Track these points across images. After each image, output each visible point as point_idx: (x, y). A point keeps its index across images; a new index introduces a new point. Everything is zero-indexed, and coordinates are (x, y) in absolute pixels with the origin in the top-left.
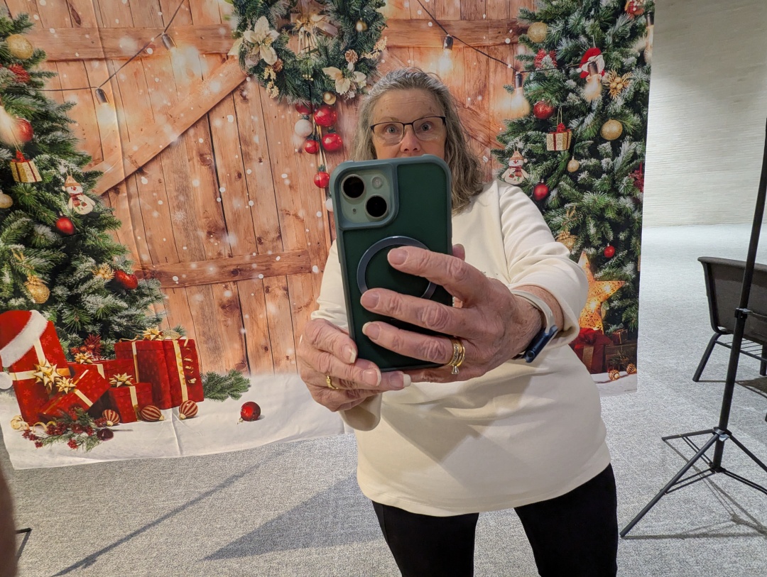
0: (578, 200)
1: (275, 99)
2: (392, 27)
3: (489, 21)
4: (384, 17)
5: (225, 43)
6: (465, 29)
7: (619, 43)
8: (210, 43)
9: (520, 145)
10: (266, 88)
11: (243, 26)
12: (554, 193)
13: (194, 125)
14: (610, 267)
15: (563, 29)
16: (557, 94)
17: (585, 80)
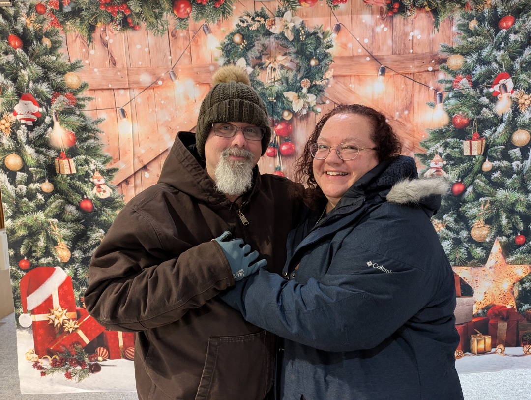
0: (492, 195)
2: (338, 62)
3: (415, 54)
4: (332, 55)
6: (396, 61)
7: (526, 67)
8: (203, 77)
9: (441, 150)
12: (470, 189)
14: (521, 253)
15: (477, 60)
16: (473, 108)
17: (497, 98)
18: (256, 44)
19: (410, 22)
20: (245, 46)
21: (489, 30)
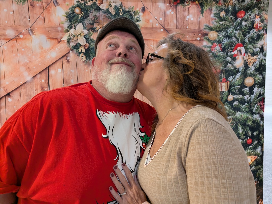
0: (233, 115)
1: (84, 62)
2: (143, 30)
3: (190, 30)
4: (140, 26)
5: (61, 34)
7: (252, 41)
8: (53, 34)
10: (79, 56)
11: (70, 27)
13: (40, 73)
14: (250, 149)
15: (225, 35)
16: (222, 64)
17: (236, 58)
18: (90, 15)
19: (187, 9)
20: (82, 15)
21: (232, 18)
